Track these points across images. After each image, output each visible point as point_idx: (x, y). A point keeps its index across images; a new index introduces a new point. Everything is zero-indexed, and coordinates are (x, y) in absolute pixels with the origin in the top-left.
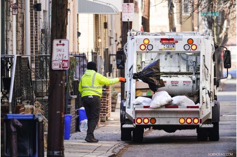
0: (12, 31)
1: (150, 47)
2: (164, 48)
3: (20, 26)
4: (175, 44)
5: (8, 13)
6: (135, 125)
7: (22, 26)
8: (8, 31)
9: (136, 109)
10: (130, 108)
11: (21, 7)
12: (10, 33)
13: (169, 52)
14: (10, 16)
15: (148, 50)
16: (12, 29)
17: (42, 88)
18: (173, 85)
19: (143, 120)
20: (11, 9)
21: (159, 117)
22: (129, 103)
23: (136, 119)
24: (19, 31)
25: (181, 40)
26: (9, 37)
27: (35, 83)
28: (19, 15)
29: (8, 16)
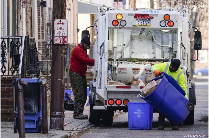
0: (22, 22)
1: (123, 23)
2: (139, 24)
3: (29, 19)
4: (150, 20)
5: (18, 7)
6: (106, 106)
7: (31, 18)
8: (19, 21)
9: (108, 90)
10: (101, 88)
11: (29, 3)
12: (20, 23)
13: (144, 28)
14: (20, 9)
15: (120, 26)
16: (22, 20)
17: (47, 67)
18: (147, 72)
19: (115, 101)
20: (21, 3)
21: (133, 98)
22: (100, 83)
23: (108, 100)
24: (28, 22)
25: (157, 15)
26: (20, 26)
27: (41, 64)
28: (28, 9)
29: (19, 9)
